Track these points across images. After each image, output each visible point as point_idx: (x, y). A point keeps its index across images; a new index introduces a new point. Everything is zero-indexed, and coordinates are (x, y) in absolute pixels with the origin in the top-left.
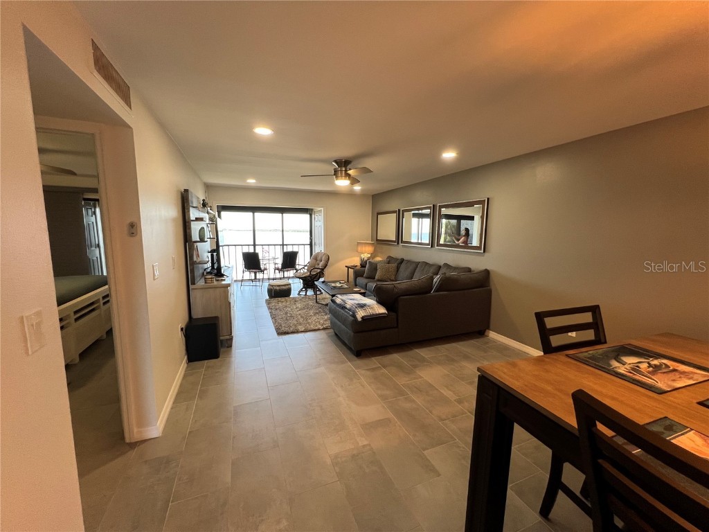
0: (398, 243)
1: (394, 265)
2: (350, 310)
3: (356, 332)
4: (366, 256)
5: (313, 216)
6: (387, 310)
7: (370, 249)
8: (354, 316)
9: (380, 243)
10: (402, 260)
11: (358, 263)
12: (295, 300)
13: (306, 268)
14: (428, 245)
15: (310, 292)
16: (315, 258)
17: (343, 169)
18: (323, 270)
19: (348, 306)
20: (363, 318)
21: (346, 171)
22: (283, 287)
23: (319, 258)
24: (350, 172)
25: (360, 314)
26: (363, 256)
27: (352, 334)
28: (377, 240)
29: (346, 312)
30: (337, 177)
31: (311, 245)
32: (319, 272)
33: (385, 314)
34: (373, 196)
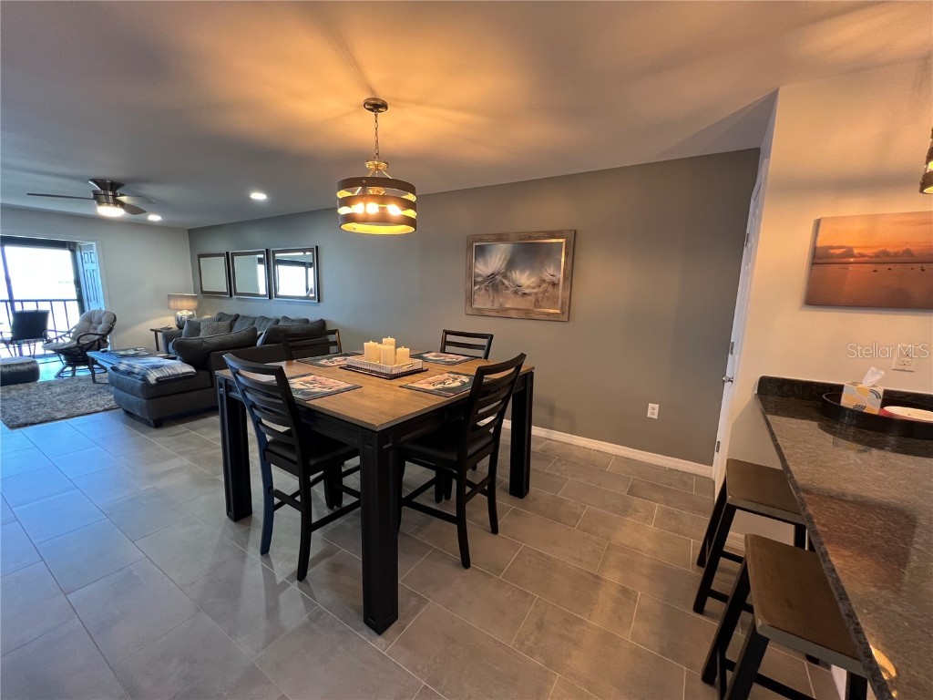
0: (231, 296)
1: (226, 323)
2: (138, 374)
3: (149, 398)
4: (185, 314)
5: (78, 254)
6: (195, 368)
7: (192, 304)
8: (144, 379)
9: (205, 295)
10: (237, 317)
11: (174, 325)
12: (49, 385)
13: (71, 335)
14: (265, 296)
15: (83, 371)
16: (88, 319)
17: (110, 193)
18: (104, 337)
19: (136, 371)
20: (157, 379)
21: (115, 196)
22: (19, 368)
23: (95, 319)
24: (124, 199)
25: (153, 377)
26: (179, 314)
27: (144, 401)
28: (203, 292)
29: (134, 377)
30: (100, 203)
31: (80, 300)
32: (98, 340)
33: (192, 372)
34: (189, 231)
